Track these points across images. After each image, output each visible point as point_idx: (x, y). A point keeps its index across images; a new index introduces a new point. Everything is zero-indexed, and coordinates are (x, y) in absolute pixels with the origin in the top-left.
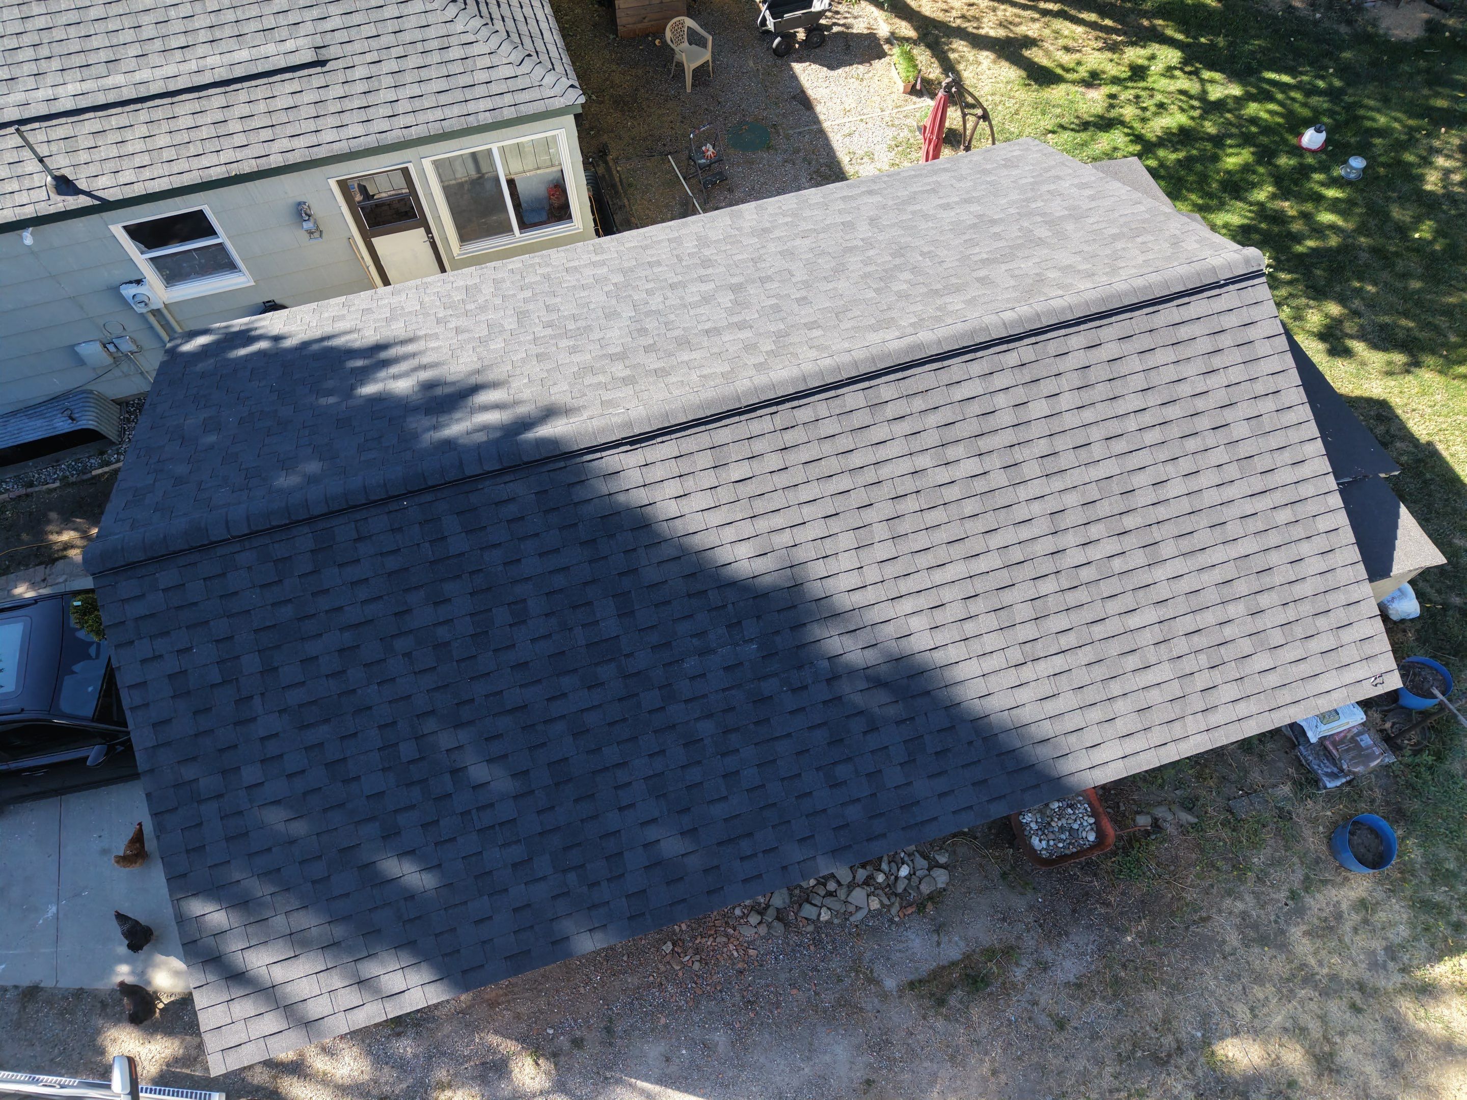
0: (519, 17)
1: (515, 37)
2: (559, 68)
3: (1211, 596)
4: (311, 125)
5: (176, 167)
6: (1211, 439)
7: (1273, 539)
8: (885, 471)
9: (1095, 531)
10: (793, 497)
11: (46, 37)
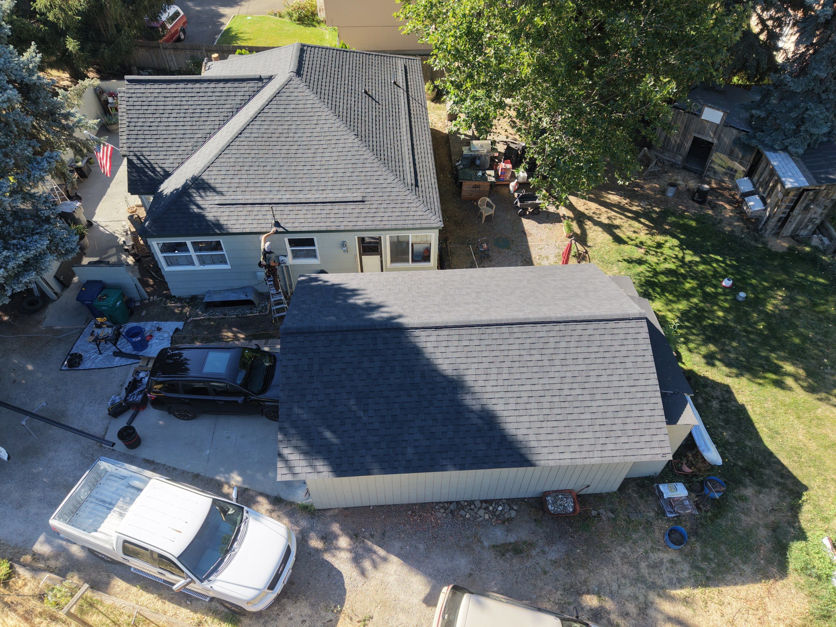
0: (428, 197)
1: (425, 203)
2: (437, 214)
3: (610, 415)
4: (356, 219)
5: (311, 225)
6: (619, 366)
7: (635, 401)
8: (511, 353)
9: (574, 386)
10: (480, 354)
11: (284, 180)
